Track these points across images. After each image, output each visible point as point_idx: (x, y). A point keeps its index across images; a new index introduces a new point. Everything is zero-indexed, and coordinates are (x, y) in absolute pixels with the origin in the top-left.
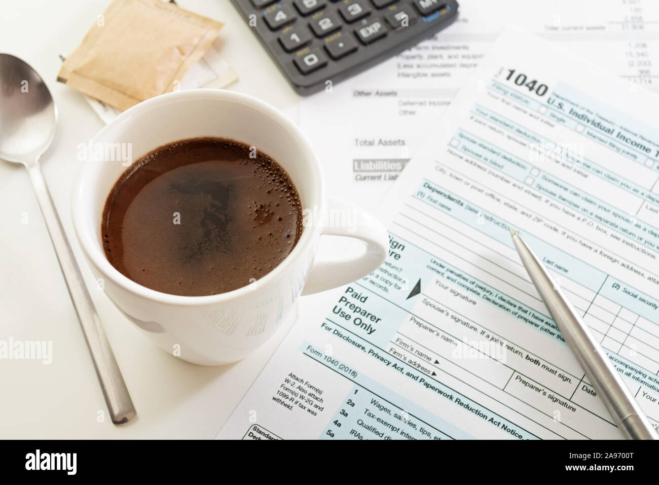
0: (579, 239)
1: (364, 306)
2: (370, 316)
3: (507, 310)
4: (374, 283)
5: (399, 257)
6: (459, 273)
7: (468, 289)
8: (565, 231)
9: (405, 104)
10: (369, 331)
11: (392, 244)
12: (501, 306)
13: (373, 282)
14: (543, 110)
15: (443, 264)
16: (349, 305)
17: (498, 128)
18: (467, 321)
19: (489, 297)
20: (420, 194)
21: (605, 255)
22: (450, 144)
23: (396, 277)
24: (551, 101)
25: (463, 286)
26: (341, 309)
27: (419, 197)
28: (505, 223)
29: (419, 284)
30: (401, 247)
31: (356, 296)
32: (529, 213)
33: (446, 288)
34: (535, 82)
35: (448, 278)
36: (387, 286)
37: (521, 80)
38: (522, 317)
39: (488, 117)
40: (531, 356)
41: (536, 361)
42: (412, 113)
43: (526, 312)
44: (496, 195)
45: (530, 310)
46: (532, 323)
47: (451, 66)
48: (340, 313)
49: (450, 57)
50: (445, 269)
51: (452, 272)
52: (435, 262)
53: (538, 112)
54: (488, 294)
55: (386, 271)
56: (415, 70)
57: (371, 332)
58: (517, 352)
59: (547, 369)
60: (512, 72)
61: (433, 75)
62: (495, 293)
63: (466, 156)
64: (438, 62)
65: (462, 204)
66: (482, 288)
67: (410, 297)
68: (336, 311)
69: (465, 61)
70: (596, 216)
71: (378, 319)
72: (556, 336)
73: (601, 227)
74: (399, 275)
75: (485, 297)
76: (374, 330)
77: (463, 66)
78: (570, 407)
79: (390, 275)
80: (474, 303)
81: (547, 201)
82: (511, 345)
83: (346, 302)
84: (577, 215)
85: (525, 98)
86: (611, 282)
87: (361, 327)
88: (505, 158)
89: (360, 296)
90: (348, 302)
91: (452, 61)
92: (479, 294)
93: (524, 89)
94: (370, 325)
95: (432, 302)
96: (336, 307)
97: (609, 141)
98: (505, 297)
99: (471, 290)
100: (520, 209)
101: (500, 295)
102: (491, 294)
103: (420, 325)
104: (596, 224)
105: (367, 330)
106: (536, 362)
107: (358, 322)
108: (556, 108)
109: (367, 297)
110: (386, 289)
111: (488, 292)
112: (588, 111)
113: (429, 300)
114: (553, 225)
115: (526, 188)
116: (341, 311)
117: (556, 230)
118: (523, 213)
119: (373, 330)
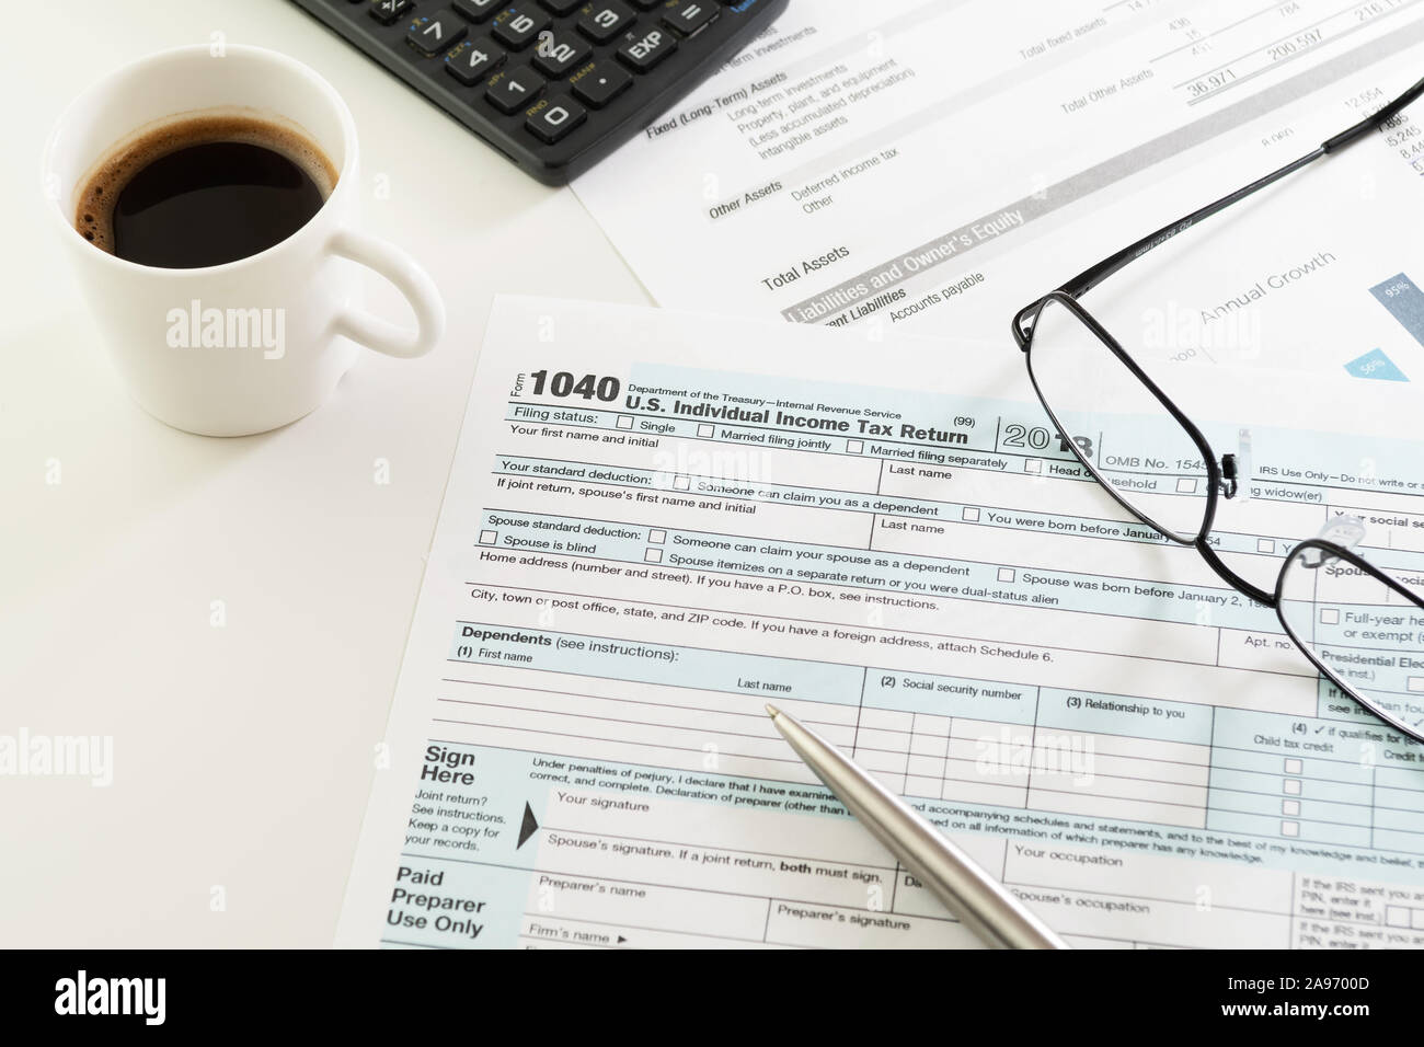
0: (787, 624)
1: (442, 892)
2: (462, 905)
3: (711, 797)
4: (444, 843)
5: (472, 778)
6: (594, 765)
7: (623, 787)
8: (756, 619)
9: (802, 194)
10: (471, 932)
11: (449, 760)
12: (696, 795)
13: (441, 842)
14: (625, 422)
15: (559, 760)
16: (413, 900)
17: (557, 484)
18: (645, 845)
19: (670, 786)
20: (462, 651)
21: (846, 636)
22: (480, 544)
23: (480, 816)
24: (633, 404)
25: (612, 785)
26: (401, 913)
27: (463, 657)
28: (642, 646)
29: (529, 813)
30: (469, 759)
31: (420, 878)
32: (678, 612)
33: (582, 801)
34: (590, 379)
35: (578, 781)
36: (471, 838)
37: (564, 384)
38: (742, 800)
39: (530, 471)
40: (789, 862)
41: (801, 866)
42: (826, 201)
43: (746, 788)
44: (604, 603)
45: (752, 783)
46: (765, 803)
47: (836, 106)
48: (403, 920)
49: (826, 94)
50: (566, 768)
51: (581, 768)
52: (541, 763)
53: (618, 428)
54: (663, 783)
55: (457, 813)
56: (783, 138)
57: (476, 933)
58: (760, 864)
59: (828, 873)
60: (541, 376)
61: (818, 132)
62: (675, 775)
63: (519, 555)
64: (811, 108)
65: (548, 642)
66: (649, 777)
67: (521, 842)
68: (395, 918)
69: (855, 89)
70: (800, 573)
71: (480, 905)
72: (818, 809)
73: (816, 588)
74: (487, 810)
75: (660, 789)
76: (481, 927)
77: (855, 97)
78: (897, 925)
79: (468, 816)
80: (645, 808)
81: (701, 580)
82: (745, 857)
83: (406, 898)
84: (766, 583)
86: (875, 678)
87: (454, 930)
88: (591, 530)
89: (427, 876)
90: (410, 896)
91: (834, 98)
92: (646, 789)
93: (575, 399)
94: (469, 922)
95: (567, 836)
96: (391, 912)
97: (768, 433)
98: (696, 777)
99: (630, 787)
100: (658, 611)
101: (686, 776)
102: (668, 780)
103: (561, 885)
104: (805, 588)
105: (467, 931)
106: (803, 868)
107: (443, 923)
108: (646, 412)
109: (442, 874)
110: (470, 846)
111: (662, 778)
112: (706, 395)
113: (560, 835)
114: (730, 618)
115: (652, 570)
116: (404, 916)
117: (737, 624)
118: (667, 616)
119: (477, 928)
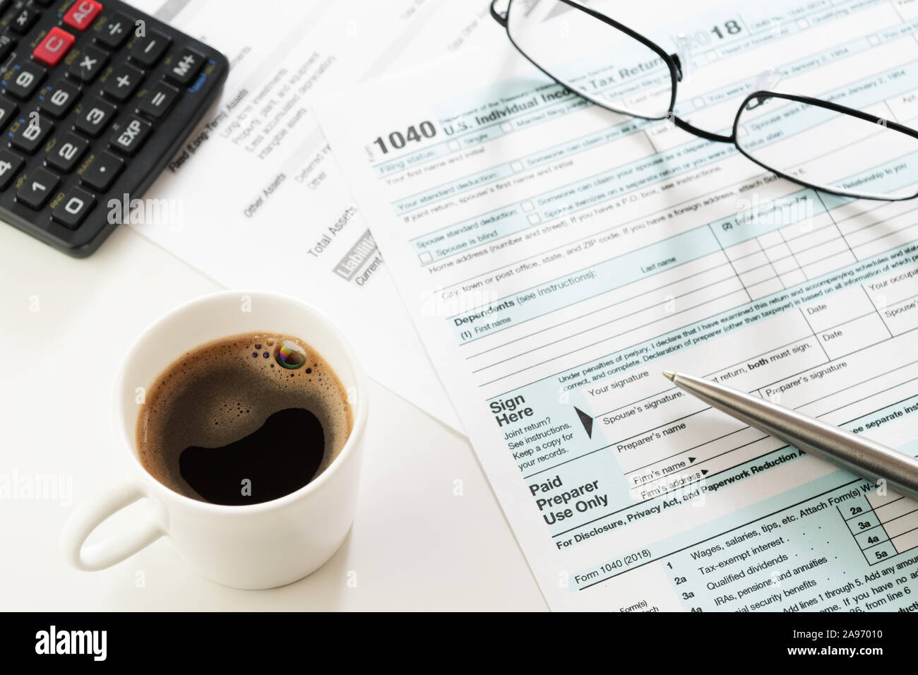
0: (643, 221)
1: (567, 487)
2: (584, 489)
3: (678, 347)
4: (544, 458)
5: (531, 410)
6: (596, 364)
7: (623, 368)
8: (624, 227)
10: (603, 503)
11: (508, 406)
12: (669, 351)
13: (543, 459)
14: (454, 145)
15: (574, 372)
16: (552, 502)
17: (442, 203)
18: (663, 396)
19: (649, 354)
20: (464, 335)
21: (682, 211)
22: (424, 264)
23: (553, 431)
24: (450, 131)
25: (616, 370)
26: (552, 514)
27: (468, 339)
28: (569, 277)
29: (580, 413)
30: (520, 400)
31: (546, 487)
32: (575, 246)
33: (606, 389)
34: (412, 129)
35: (595, 378)
36: (557, 446)
37: (398, 140)
38: (698, 340)
39: (419, 204)
40: (752, 363)
41: (760, 362)
43: (694, 331)
44: (527, 263)
45: (695, 326)
46: (712, 335)
48: (557, 518)
50: (581, 374)
51: (590, 370)
52: (565, 379)
53: (453, 152)
54: (644, 353)
55: (538, 436)
57: (605, 502)
58: (736, 373)
59: (778, 357)
60: (380, 141)
62: (648, 345)
63: (453, 259)
65: (512, 303)
66: (633, 354)
67: (589, 433)
68: (551, 520)
70: (628, 187)
71: (595, 483)
72: (744, 322)
73: (645, 191)
74: (554, 424)
75: (646, 358)
76: (606, 496)
78: (839, 366)
79: (546, 434)
80: (646, 374)
81: (573, 219)
82: (725, 373)
83: (547, 503)
84: (613, 203)
85: (425, 152)
86: (718, 228)
87: (591, 507)
88: (486, 222)
89: (550, 483)
90: (549, 501)
92: (637, 362)
93: (411, 145)
94: (596, 496)
95: (613, 415)
96: (545, 517)
97: (545, 111)
98: (662, 339)
99: (627, 366)
100: (563, 251)
101: (655, 342)
102: (647, 350)
103: (632, 446)
104: (637, 194)
105: (600, 504)
106: (762, 362)
107: (582, 507)
108: (462, 133)
109: (557, 477)
110: (561, 451)
111: (642, 351)
112: (491, 105)
113: (609, 416)
114: (608, 234)
115: (541, 228)
116: (555, 515)
117: (616, 235)
118: (570, 252)
119: (604, 498)
